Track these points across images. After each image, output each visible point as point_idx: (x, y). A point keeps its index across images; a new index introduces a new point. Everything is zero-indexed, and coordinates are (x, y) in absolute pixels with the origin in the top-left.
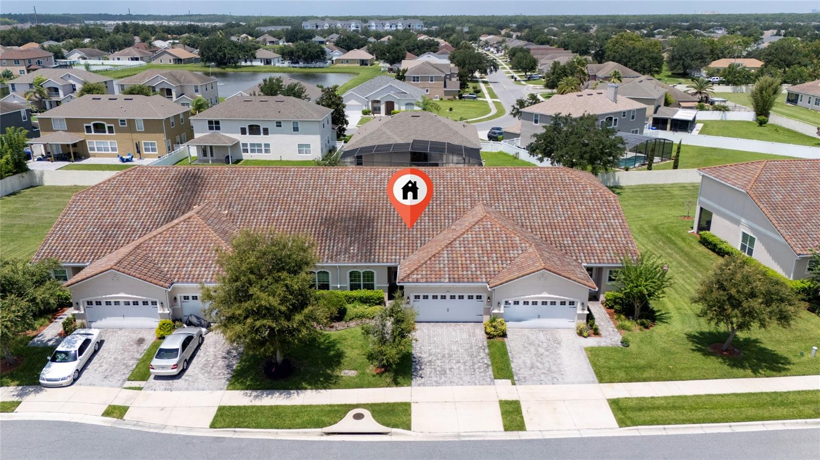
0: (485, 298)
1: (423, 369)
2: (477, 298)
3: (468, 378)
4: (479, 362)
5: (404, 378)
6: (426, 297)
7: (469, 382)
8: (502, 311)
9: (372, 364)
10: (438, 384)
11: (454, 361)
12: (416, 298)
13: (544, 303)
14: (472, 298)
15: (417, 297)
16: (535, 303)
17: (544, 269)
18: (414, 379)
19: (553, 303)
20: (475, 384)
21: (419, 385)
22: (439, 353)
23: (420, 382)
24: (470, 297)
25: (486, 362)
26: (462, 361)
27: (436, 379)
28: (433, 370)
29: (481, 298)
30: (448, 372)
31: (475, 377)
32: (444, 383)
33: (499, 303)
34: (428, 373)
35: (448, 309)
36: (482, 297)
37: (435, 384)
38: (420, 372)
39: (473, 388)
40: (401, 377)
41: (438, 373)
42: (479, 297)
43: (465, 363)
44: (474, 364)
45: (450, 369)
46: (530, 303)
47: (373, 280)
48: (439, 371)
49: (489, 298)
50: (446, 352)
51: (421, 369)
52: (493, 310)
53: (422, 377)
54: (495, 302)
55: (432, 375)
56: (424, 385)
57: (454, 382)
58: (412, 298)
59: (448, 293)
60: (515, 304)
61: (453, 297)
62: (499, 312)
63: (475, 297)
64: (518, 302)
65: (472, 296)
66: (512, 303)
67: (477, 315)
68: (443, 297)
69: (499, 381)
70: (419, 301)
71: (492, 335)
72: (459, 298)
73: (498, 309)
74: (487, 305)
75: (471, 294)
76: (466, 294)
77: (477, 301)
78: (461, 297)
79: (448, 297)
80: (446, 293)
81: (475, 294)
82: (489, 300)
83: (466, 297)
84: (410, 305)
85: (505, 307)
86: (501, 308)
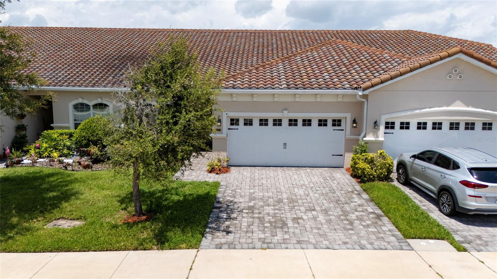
0: (347, 125)
1: (235, 219)
2: (334, 125)
3: (340, 236)
4: (356, 211)
5: (183, 231)
6: (248, 122)
7: (345, 243)
8: (381, 138)
9: (125, 209)
10: (266, 245)
11: (303, 209)
12: (232, 124)
13: (454, 126)
14: (325, 125)
15: (234, 122)
16: (437, 126)
17: (461, 52)
18: (209, 236)
19: (470, 126)
20: (362, 248)
21: (219, 247)
22: (269, 197)
23: (223, 241)
24: (322, 123)
25: (370, 210)
26: (318, 208)
27: (262, 236)
28: (257, 221)
29: (339, 125)
30: (290, 224)
31: (358, 234)
32: (284, 244)
33: (375, 123)
34: (245, 224)
35: (285, 144)
36: (343, 123)
37: (258, 244)
38: (227, 223)
39: (358, 254)
40: (178, 231)
41: (267, 225)
42: (337, 123)
43: (326, 212)
44: (346, 213)
45: (296, 220)
46: (429, 126)
48: (270, 222)
49: (354, 121)
50: (285, 196)
51: (229, 218)
52: (365, 136)
53: (228, 232)
54: (367, 123)
55: (254, 228)
56: (231, 246)
57: (308, 242)
58: (226, 123)
59: (285, 112)
60: (402, 128)
61: (293, 122)
62: (376, 140)
63: (330, 123)
64: (408, 123)
65: (326, 121)
66: (397, 125)
67: (333, 155)
68: (278, 122)
69: (422, 243)
70: (237, 129)
71: (367, 177)
72: (304, 125)
73: (373, 135)
74: (350, 135)
75: (323, 116)
76: (315, 117)
77: (334, 130)
78: (307, 122)
79: (285, 123)
80: (283, 112)
81: (330, 116)
82: (355, 125)
83: (315, 123)
84: (222, 134)
85: (385, 133)
86: (378, 132)
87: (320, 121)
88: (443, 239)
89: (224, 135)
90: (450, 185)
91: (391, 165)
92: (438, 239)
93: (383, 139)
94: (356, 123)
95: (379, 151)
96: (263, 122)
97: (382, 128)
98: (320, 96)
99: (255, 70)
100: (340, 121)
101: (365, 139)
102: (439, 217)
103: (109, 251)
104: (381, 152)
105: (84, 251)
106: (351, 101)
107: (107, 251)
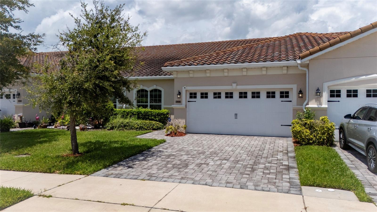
0: (294, 96)
2: (282, 97)
6: (204, 95)
8: (325, 106)
11: (217, 158)
12: (191, 97)
14: (274, 97)
15: (193, 95)
18: (111, 168)
21: (107, 176)
24: (271, 95)
25: (285, 163)
26: (232, 159)
28: (164, 163)
29: (287, 97)
30: (192, 166)
33: (318, 90)
35: (236, 115)
36: (290, 94)
38: (137, 162)
41: (169, 166)
42: (285, 95)
43: (237, 162)
44: (256, 164)
45: (200, 164)
47: (160, 101)
48: (174, 164)
49: (300, 92)
52: (307, 104)
53: (130, 168)
55: (156, 166)
56: (118, 176)
58: (185, 97)
59: (234, 85)
60: (349, 96)
61: (243, 95)
62: (318, 108)
63: (278, 95)
64: (356, 91)
65: (274, 93)
66: (344, 94)
67: (282, 125)
68: (229, 95)
69: (317, 190)
70: (195, 101)
71: (305, 142)
72: (253, 97)
73: (316, 101)
74: (297, 105)
75: (271, 87)
76: (263, 88)
77: (282, 101)
78: (256, 95)
79: (236, 95)
80: (232, 85)
81: (278, 88)
82: (300, 95)
83: (263, 95)
84: (182, 105)
85: (328, 101)
86: (321, 99)
87: (268, 93)
88: (349, 190)
89: (183, 106)
90: (374, 136)
91: (330, 129)
92: (342, 189)
93: (327, 106)
94: (302, 93)
95: (321, 118)
96: (217, 95)
97: (325, 96)
98: (265, 69)
99: (216, 54)
100: (287, 93)
101: (307, 106)
102: (362, 173)
103: (24, 171)
104: (323, 117)
105: (7, 170)
106: (296, 73)
107: (22, 171)
